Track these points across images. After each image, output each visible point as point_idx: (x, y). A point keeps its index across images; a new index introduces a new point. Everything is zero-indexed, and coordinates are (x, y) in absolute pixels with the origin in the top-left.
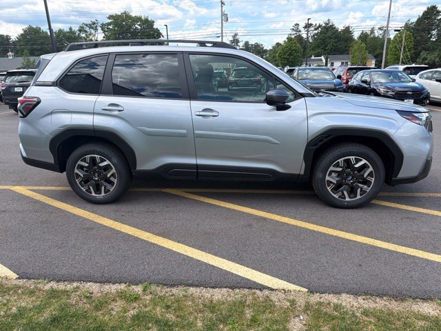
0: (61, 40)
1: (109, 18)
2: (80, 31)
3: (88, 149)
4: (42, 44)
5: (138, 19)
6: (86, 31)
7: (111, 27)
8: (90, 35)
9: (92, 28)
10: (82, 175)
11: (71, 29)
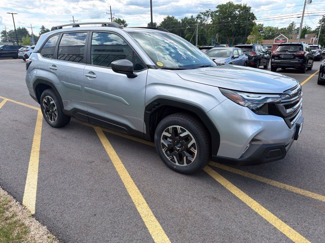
0: (185, 24)
1: (217, 7)
2: (197, 18)
4: (173, 27)
5: (239, 7)
6: (201, 18)
7: (217, 14)
8: (203, 20)
9: (206, 15)
11: (192, 17)
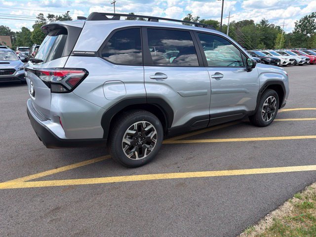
3: (138, 117)
10: (129, 143)
